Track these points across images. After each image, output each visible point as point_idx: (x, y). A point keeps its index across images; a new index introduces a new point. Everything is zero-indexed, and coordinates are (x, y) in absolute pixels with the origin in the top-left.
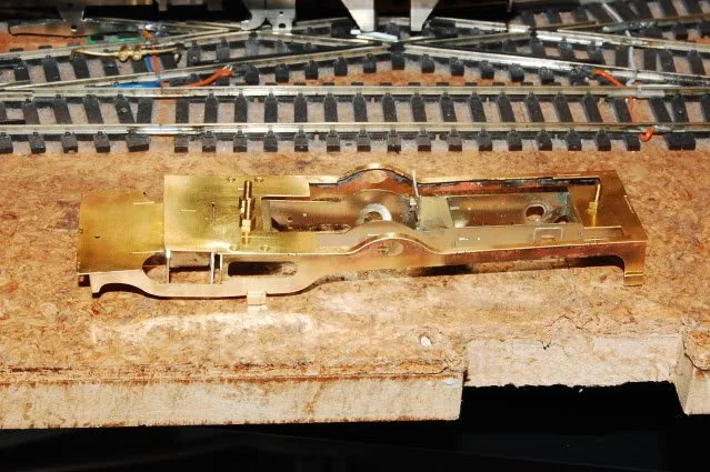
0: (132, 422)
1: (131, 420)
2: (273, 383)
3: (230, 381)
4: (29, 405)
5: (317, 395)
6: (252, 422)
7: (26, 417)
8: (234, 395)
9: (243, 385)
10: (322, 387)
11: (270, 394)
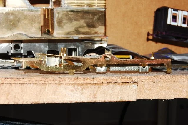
0: (41, 102)
1: (41, 100)
2: (85, 85)
3: (72, 84)
4: (9, 94)
5: (97, 91)
6: (78, 102)
7: (7, 99)
8: (73, 90)
9: (76, 86)
10: (99, 87)
11: (84, 90)
